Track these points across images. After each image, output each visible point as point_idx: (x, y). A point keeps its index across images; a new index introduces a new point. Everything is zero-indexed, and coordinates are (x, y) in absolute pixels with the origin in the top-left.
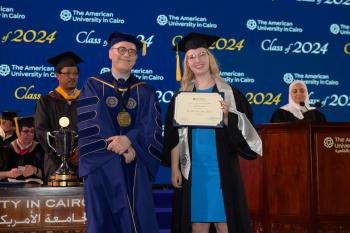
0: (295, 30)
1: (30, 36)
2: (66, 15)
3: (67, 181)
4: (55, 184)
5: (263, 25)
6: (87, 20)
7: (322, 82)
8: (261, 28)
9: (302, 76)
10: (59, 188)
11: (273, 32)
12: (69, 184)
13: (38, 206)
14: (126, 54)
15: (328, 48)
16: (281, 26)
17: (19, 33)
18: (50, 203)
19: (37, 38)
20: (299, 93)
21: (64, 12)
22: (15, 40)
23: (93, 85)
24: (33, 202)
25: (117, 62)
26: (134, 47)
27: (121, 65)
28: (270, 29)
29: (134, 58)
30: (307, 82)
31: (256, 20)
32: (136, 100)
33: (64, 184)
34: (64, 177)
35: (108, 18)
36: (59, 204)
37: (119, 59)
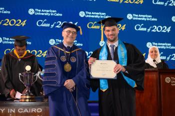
0: (153, 19)
1: (12, 22)
2: (31, 12)
3: (29, 99)
4: (23, 100)
5: (136, 17)
6: (43, 14)
7: (167, 47)
8: (135, 19)
9: (156, 44)
10: (25, 103)
11: (141, 20)
12: (30, 100)
13: (14, 112)
14: (71, 34)
15: (170, 29)
16: (146, 18)
17: (7, 21)
18: (20, 111)
19: (16, 24)
20: (154, 53)
21: (30, 10)
22: (5, 24)
23: (53, 50)
24: (11, 110)
25: (66, 38)
26: (75, 30)
27: (68, 40)
28: (140, 19)
29: (75, 36)
30: (159, 47)
31: (132, 14)
32: (76, 58)
33: (28, 100)
34: (28, 97)
35: (54, 13)
36: (25, 111)
37: (67, 36)
